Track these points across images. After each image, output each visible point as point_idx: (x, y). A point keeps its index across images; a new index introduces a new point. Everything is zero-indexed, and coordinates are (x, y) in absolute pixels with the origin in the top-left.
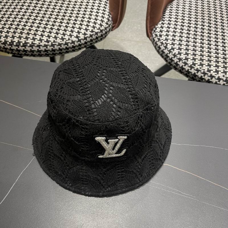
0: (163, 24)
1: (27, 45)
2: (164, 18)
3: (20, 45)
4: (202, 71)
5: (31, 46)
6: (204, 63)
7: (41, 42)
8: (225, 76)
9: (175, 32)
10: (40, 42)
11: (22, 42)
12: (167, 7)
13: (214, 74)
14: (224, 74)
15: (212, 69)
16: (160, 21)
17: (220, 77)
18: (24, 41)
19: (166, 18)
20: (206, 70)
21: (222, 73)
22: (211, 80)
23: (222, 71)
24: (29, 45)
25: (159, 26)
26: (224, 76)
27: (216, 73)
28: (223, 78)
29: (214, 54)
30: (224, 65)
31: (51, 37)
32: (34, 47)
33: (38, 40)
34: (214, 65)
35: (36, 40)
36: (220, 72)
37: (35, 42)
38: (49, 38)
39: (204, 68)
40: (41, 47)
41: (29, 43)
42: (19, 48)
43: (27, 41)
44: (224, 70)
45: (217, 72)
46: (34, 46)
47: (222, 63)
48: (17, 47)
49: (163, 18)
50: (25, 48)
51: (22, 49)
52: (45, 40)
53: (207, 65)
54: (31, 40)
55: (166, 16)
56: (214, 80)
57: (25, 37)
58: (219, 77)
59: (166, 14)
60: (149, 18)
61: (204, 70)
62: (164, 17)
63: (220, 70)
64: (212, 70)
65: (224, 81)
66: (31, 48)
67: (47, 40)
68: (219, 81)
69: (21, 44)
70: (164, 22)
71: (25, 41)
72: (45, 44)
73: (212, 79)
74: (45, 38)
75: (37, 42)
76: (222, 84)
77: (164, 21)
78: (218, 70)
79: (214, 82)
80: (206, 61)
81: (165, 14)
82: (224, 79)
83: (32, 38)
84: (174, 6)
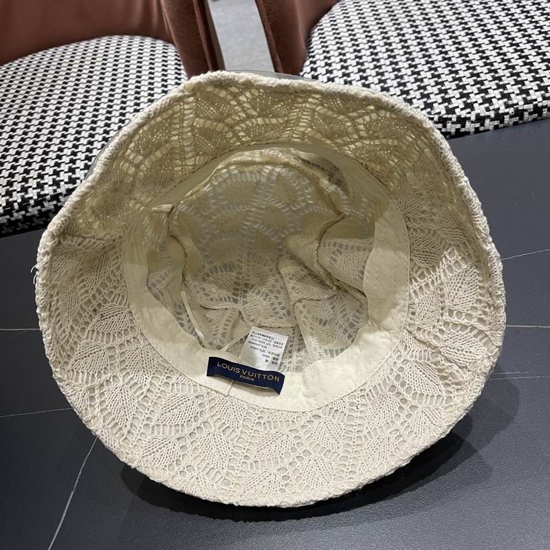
0: (314, 63)
1: (29, 204)
2: (313, 52)
3: (14, 209)
4: (436, 118)
5: (38, 203)
6: (433, 101)
7: (59, 186)
8: (491, 108)
9: (346, 68)
10: (55, 187)
11: (15, 201)
12: (312, 32)
13: (464, 114)
14: (487, 105)
15: (455, 105)
16: (305, 61)
17: (481, 115)
18: (20, 197)
19: (316, 52)
20: (443, 112)
21: (480, 104)
22: (463, 130)
23: (480, 101)
24: (32, 202)
25: (307, 69)
26: (488, 109)
27: (468, 110)
28: (487, 113)
29: (447, 76)
30: (478, 88)
31: (77, 170)
32: (46, 204)
33: (50, 186)
34: (458, 96)
35: (46, 186)
36: (475, 105)
37: (46, 192)
38: (74, 173)
39: (437, 111)
40: (61, 197)
41: (31, 198)
42: (12, 216)
43: (27, 196)
44: (482, 97)
45: (469, 106)
46: (45, 200)
47: (472, 85)
48: (8, 217)
49: (310, 52)
50: (27, 212)
51: (20, 217)
52: (67, 180)
53: (440, 101)
54: (35, 191)
55: (315, 47)
56: (469, 126)
57: (19, 189)
58: (478, 116)
59: (314, 43)
60: (278, 59)
61: (440, 113)
62: (312, 50)
63: (474, 100)
64: (458, 107)
65: (492, 120)
66: (39, 207)
67: (70, 177)
68: (482, 125)
69: (16, 206)
70: (314, 59)
71: (23, 198)
72: (67, 188)
73: (463, 126)
74: (64, 177)
75: (48, 190)
76: (491, 128)
77: (314, 57)
78: (469, 101)
79: (473, 130)
80: (436, 94)
81: (311, 46)
82: (492, 114)
83: (35, 186)
84: (325, 25)
